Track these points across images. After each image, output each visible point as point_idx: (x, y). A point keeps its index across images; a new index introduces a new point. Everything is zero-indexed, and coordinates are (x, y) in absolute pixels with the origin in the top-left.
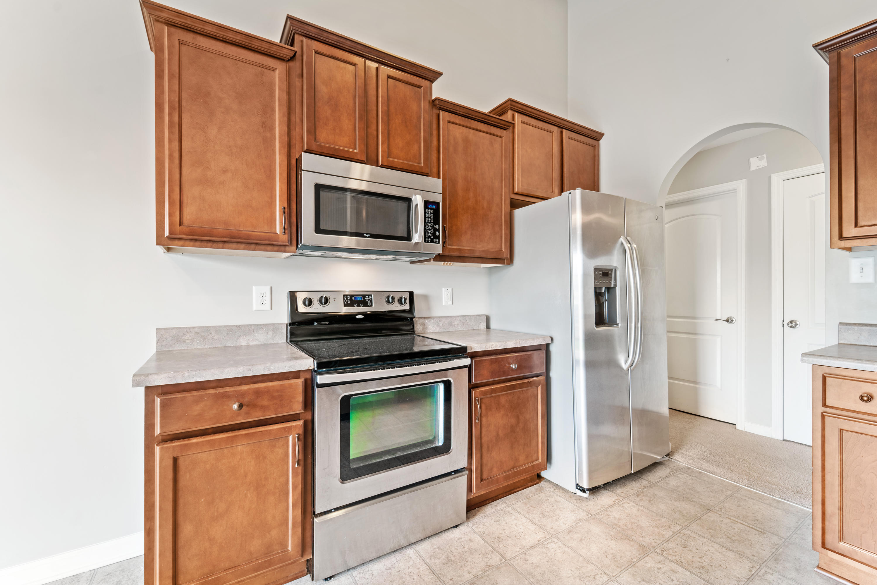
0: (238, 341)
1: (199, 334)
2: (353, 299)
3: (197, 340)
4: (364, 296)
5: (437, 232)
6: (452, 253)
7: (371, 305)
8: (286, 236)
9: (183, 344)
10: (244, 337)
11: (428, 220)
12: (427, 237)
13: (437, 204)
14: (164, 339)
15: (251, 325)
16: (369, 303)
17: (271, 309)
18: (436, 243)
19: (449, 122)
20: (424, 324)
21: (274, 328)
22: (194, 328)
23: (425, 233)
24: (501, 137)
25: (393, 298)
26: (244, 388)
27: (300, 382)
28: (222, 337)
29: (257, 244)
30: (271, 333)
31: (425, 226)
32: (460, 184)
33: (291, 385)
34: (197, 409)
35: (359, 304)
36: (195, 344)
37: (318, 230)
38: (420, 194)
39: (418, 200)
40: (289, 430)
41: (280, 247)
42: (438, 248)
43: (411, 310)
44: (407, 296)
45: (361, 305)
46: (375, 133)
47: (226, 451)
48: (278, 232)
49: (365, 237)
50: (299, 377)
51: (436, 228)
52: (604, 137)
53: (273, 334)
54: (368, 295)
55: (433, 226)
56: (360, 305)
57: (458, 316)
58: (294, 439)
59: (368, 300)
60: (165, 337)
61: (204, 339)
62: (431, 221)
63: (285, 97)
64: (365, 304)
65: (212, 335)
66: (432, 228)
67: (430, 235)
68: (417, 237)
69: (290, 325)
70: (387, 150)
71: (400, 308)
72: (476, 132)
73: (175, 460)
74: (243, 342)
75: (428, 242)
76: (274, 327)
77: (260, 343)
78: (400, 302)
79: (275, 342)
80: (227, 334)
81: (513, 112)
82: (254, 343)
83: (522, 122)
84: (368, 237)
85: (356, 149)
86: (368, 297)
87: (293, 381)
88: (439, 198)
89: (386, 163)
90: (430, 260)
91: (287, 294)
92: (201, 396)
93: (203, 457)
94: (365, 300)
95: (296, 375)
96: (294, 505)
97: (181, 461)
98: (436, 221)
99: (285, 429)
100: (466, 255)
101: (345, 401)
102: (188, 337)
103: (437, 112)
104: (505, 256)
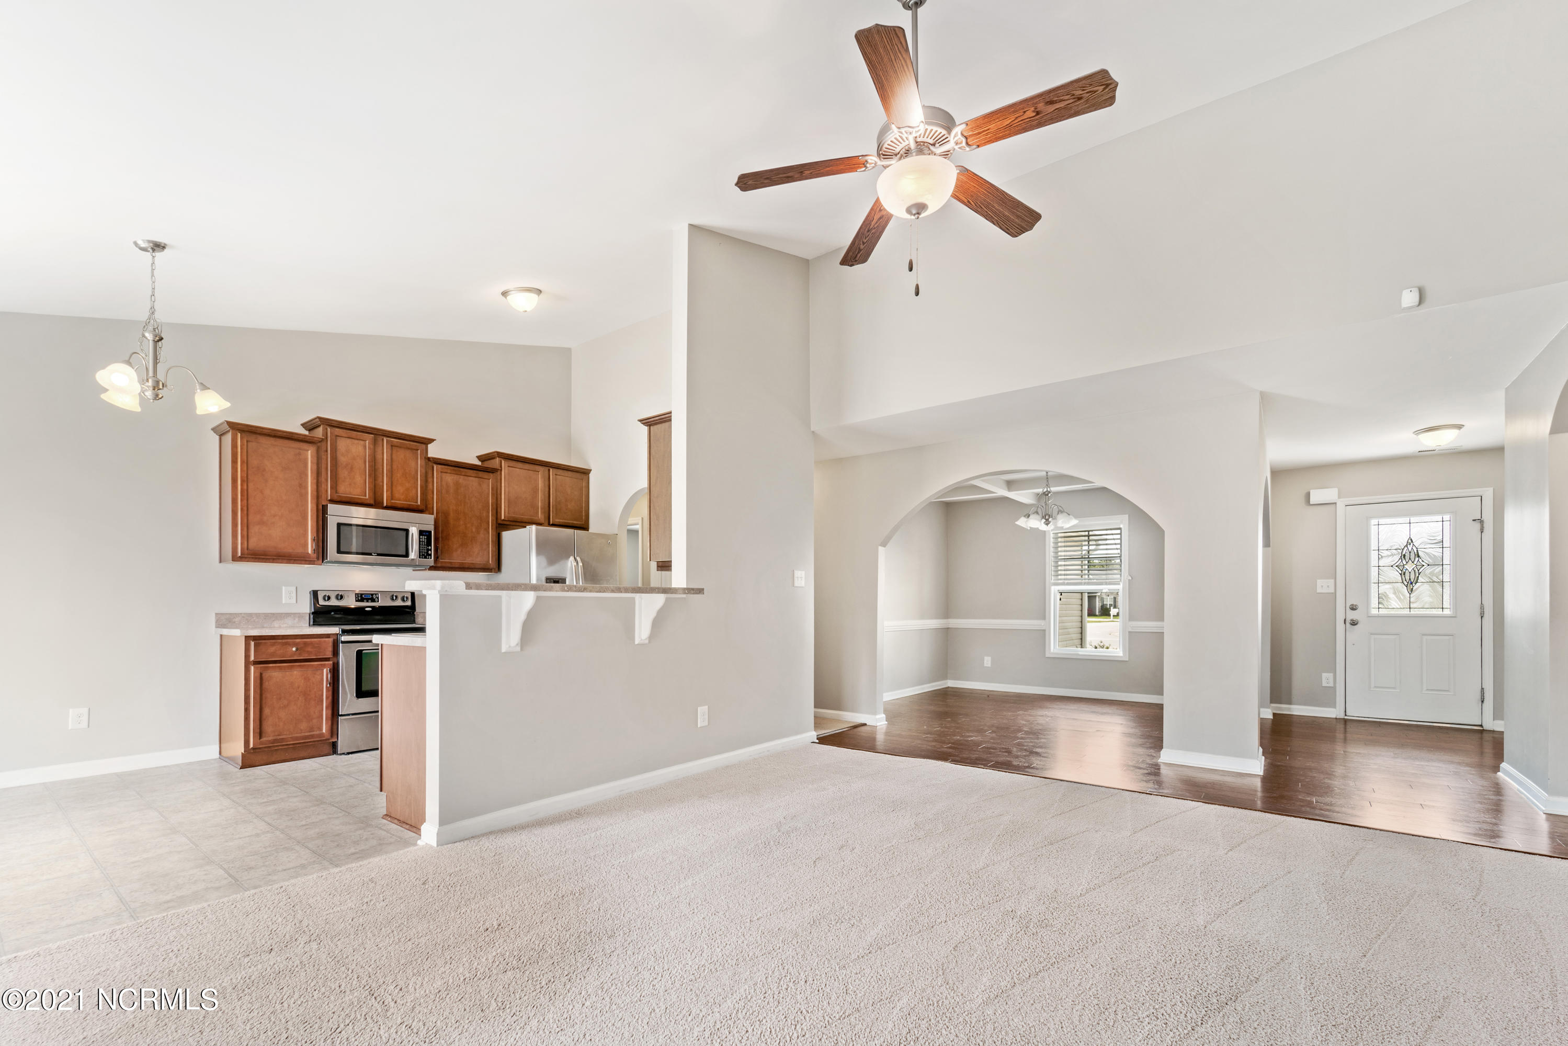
0: (272, 624)
1: (245, 618)
2: (363, 596)
3: (243, 622)
4: (372, 595)
6: (444, 565)
7: (378, 601)
8: (318, 555)
10: (277, 621)
11: (422, 543)
12: (421, 554)
13: (430, 532)
14: (221, 620)
15: (282, 614)
16: (376, 600)
17: (298, 603)
18: (428, 558)
19: (442, 472)
23: (420, 552)
25: (396, 597)
26: (298, 640)
27: (331, 640)
30: (297, 619)
31: (420, 547)
32: (452, 515)
33: (325, 641)
34: (272, 649)
35: (367, 600)
36: (242, 624)
37: (339, 551)
38: (415, 526)
39: (414, 531)
40: (324, 666)
41: (311, 562)
42: (431, 562)
43: (413, 606)
44: (410, 595)
46: (382, 484)
47: (287, 673)
48: (309, 553)
50: (329, 637)
51: (429, 549)
52: (593, 471)
53: (299, 621)
54: (376, 594)
56: (369, 601)
58: (327, 671)
61: (248, 621)
62: (424, 544)
63: (316, 467)
64: (373, 600)
65: (254, 619)
66: (425, 549)
67: (423, 553)
68: (413, 555)
69: (313, 613)
70: (390, 497)
71: (402, 604)
72: (467, 477)
73: (261, 674)
74: (276, 625)
75: (422, 558)
76: (300, 616)
77: (289, 626)
78: (403, 599)
79: (300, 625)
80: (265, 619)
81: (500, 459)
82: (284, 626)
83: (509, 466)
85: (366, 498)
87: (327, 639)
88: (431, 528)
89: (389, 505)
90: (425, 570)
91: (310, 592)
92: (275, 643)
93: (275, 675)
94: (373, 598)
95: (328, 636)
96: (327, 708)
97: (263, 675)
98: (429, 543)
99: (321, 664)
100: (457, 566)
101: (359, 653)
102: (237, 619)
103: (432, 464)
104: (492, 566)
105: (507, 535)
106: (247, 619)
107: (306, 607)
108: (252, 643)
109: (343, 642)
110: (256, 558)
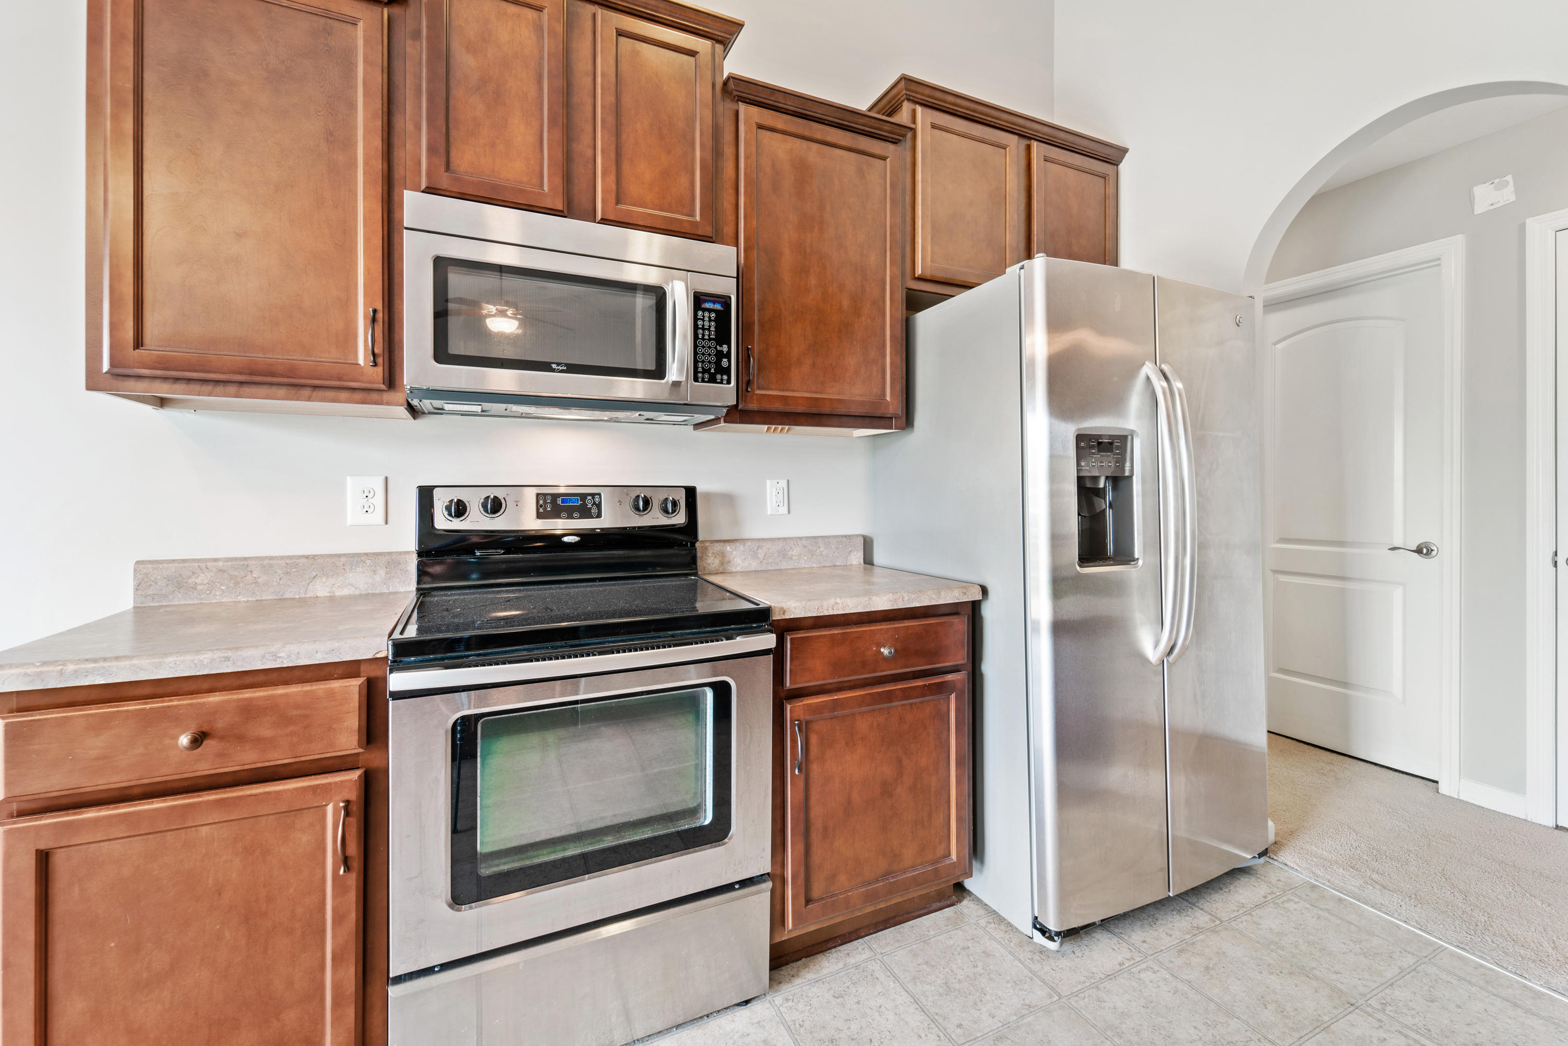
0: (310, 587)
1: (225, 574)
2: (559, 501)
3: (221, 585)
4: (583, 496)
5: (725, 360)
6: (767, 406)
7: (599, 516)
8: (380, 369)
9: (190, 593)
10: (324, 579)
11: (703, 335)
12: (700, 369)
13: (726, 300)
14: (150, 583)
15: (339, 556)
16: (594, 510)
17: (386, 523)
18: (721, 383)
19: (760, 127)
20: (723, 555)
21: (389, 560)
22: (216, 560)
23: (696, 362)
24: (884, 158)
25: (646, 502)
27: (355, 685)
28: (275, 580)
29: (315, 387)
30: (382, 572)
31: (696, 346)
32: (787, 258)
33: (331, 693)
34: (96, 745)
35: (570, 512)
36: (217, 593)
37: (442, 354)
38: (680, 279)
39: (679, 293)
40: (324, 792)
41: (373, 395)
42: (729, 394)
43: (691, 527)
44: (681, 497)
46: (589, 152)
48: (361, 361)
49: (553, 370)
50: (351, 675)
51: (722, 351)
52: (1128, 155)
53: (387, 573)
54: (593, 495)
55: (716, 348)
56: (575, 515)
57: (800, 538)
58: (340, 808)
59: (592, 505)
60: (153, 578)
61: (237, 584)
62: (709, 335)
63: (379, 78)
64: (585, 513)
65: (254, 575)
66: (713, 352)
67: (707, 366)
68: (677, 370)
69: (418, 555)
70: (614, 186)
71: (661, 520)
73: (43, 857)
74: (321, 589)
75: (703, 381)
76: (391, 560)
77: (357, 592)
78: (664, 509)
79: (391, 589)
80: (287, 573)
81: (912, 106)
82: (346, 592)
83: (934, 126)
84: (562, 371)
85: (541, 187)
86: (593, 498)
87: (335, 685)
88: (728, 287)
89: (612, 216)
90: (716, 421)
91: (414, 492)
93: (113, 852)
94: (585, 505)
96: (338, 957)
98: (723, 336)
99: (314, 788)
100: (800, 409)
101: (464, 731)
102: (202, 579)
103: (733, 106)
104: (891, 410)
105: (930, 321)
106: (233, 577)
107: (404, 537)
109: (404, 695)
110: (165, 379)
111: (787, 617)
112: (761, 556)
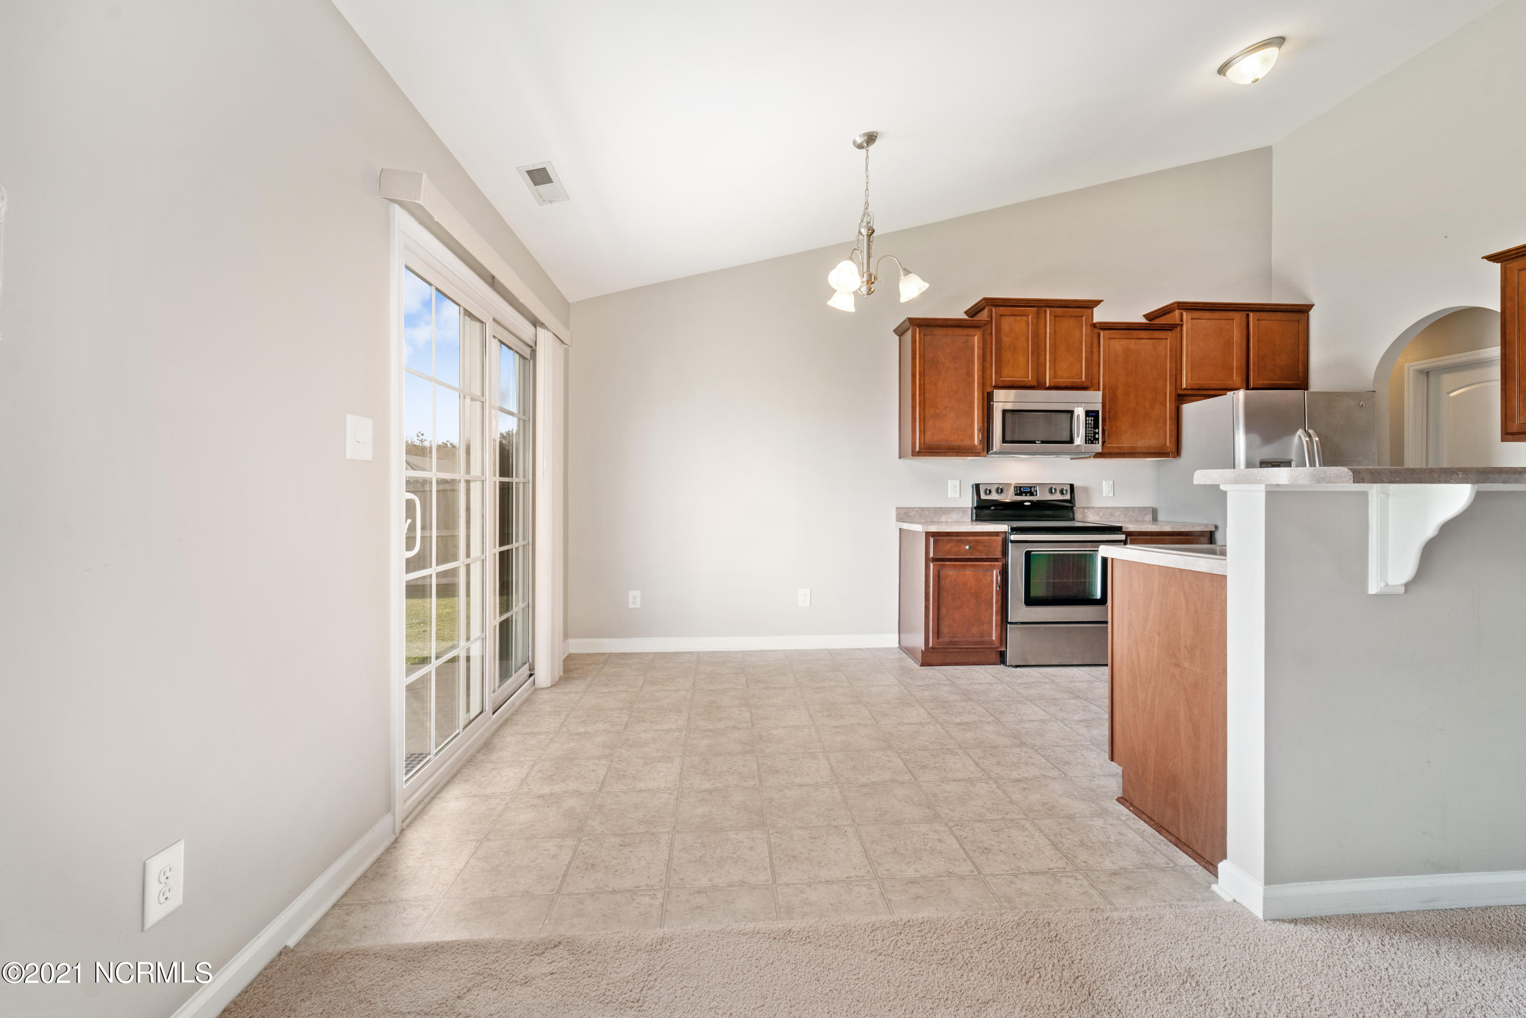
0: (941, 518)
1: (918, 513)
2: (1022, 489)
3: (917, 516)
4: (1030, 488)
5: (1097, 435)
6: (1111, 451)
7: (1037, 495)
8: (981, 446)
9: (910, 518)
10: (945, 516)
11: (1089, 426)
12: (1088, 439)
13: (1098, 412)
15: (948, 508)
16: (1035, 493)
17: (962, 496)
18: (1096, 443)
19: (1109, 338)
20: (1084, 513)
23: (1086, 437)
24: (1166, 338)
25: (1055, 489)
26: (970, 538)
27: (1000, 538)
28: (931, 515)
30: (961, 514)
31: (1086, 431)
32: (1119, 392)
33: (995, 540)
34: (948, 547)
35: (1026, 493)
36: (916, 518)
37: (1004, 440)
38: (1081, 407)
39: (1080, 412)
40: (994, 567)
41: (977, 454)
42: (1098, 447)
43: (1072, 501)
44: (1068, 488)
45: (1028, 495)
46: (1044, 358)
47: (961, 572)
48: (976, 444)
50: (998, 536)
51: (1096, 432)
52: (1314, 307)
54: (1034, 487)
57: (1120, 508)
58: (997, 573)
59: (1034, 491)
60: (900, 513)
61: (922, 516)
62: (1091, 426)
63: (981, 352)
64: (1032, 494)
65: (926, 513)
66: (1092, 432)
67: (1090, 438)
68: (1079, 440)
69: (975, 508)
70: (1053, 373)
71: (1061, 497)
72: (1138, 341)
73: (939, 572)
74: (944, 519)
75: (1089, 443)
76: (962, 510)
77: (954, 521)
78: (1062, 492)
79: (964, 520)
80: (935, 513)
81: (1181, 311)
82: (950, 520)
83: (1192, 319)
85: (1028, 378)
87: (996, 538)
88: (1099, 407)
89: (1052, 385)
90: (1090, 457)
91: (973, 486)
92: (950, 540)
93: (951, 573)
94: (1031, 491)
95: (997, 534)
96: (996, 613)
97: (941, 573)
98: (1096, 426)
99: (991, 565)
100: (1126, 451)
101: (1028, 554)
102: (912, 514)
103: (1098, 331)
104: (1169, 450)
105: (1190, 410)
106: (920, 513)
107: (968, 501)
108: (932, 540)
109: (1012, 542)
110: (930, 452)
111: (1128, 530)
112: (1101, 514)
